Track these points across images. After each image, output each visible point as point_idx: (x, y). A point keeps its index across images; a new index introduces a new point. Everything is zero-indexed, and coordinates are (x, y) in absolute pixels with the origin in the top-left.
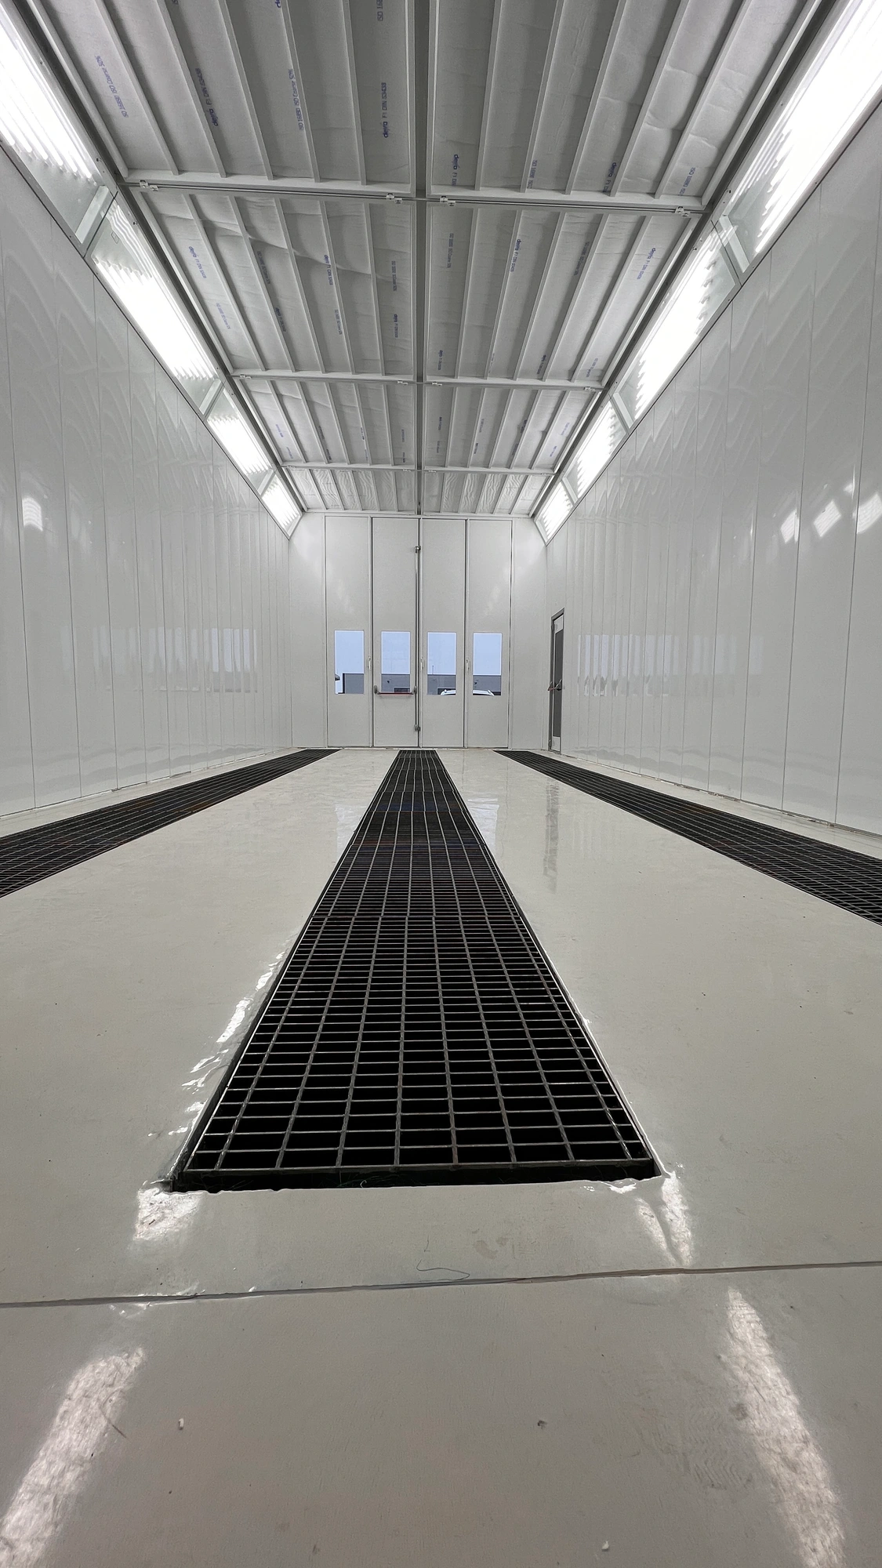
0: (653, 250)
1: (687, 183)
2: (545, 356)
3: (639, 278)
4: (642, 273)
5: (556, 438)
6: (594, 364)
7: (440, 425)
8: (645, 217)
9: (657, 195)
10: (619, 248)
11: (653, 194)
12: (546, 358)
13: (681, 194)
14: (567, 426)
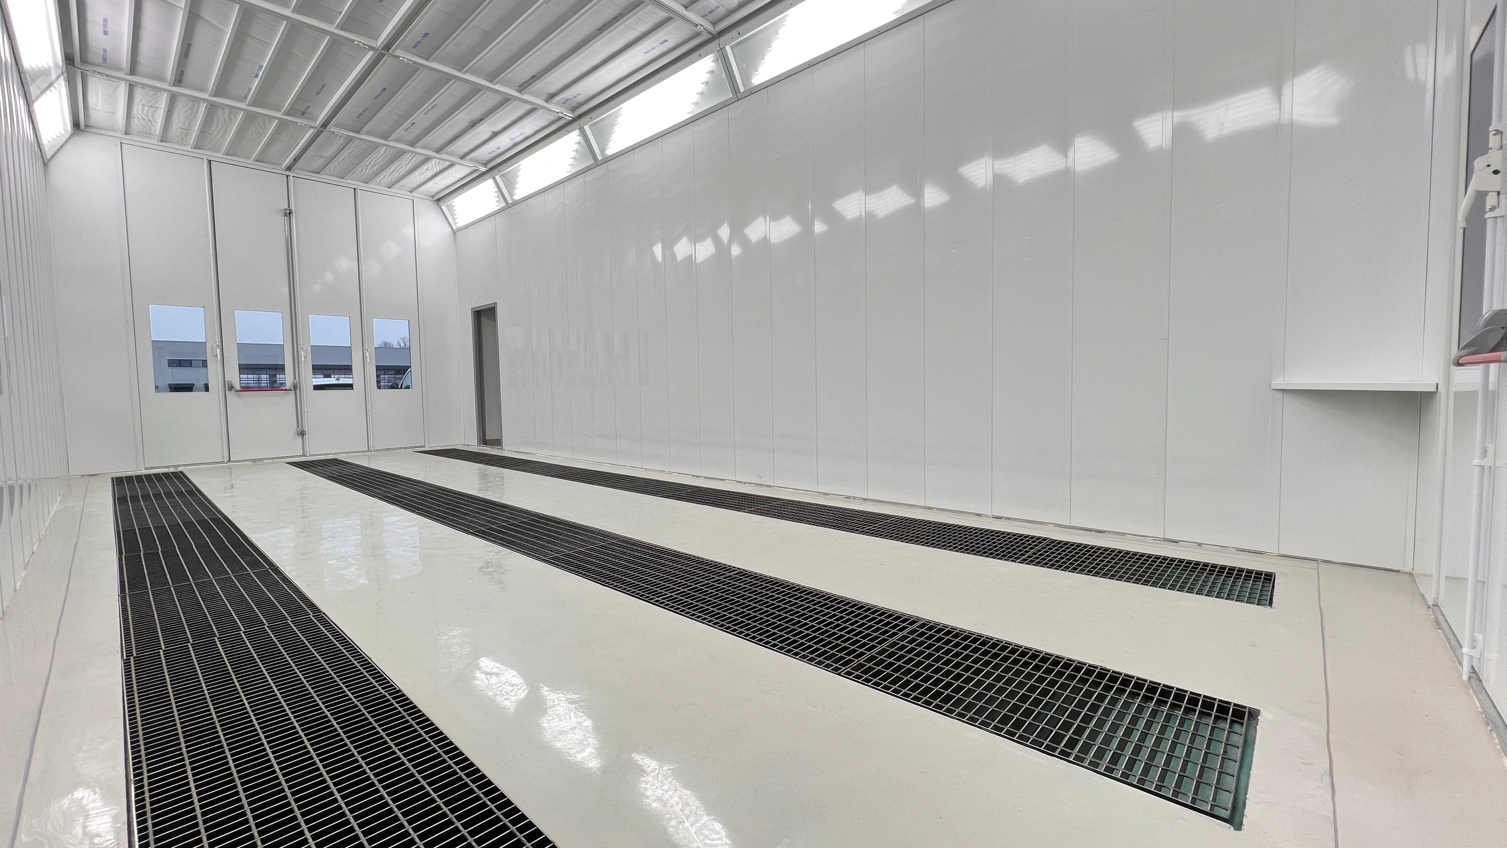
0: (666, 41)
1: (711, 12)
2: (534, 76)
3: (646, 53)
4: (649, 51)
5: (504, 141)
6: (575, 97)
7: (379, 95)
8: (672, 18)
9: (688, 9)
10: (643, 28)
11: (686, 7)
12: (534, 78)
13: (704, 16)
14: (521, 134)
